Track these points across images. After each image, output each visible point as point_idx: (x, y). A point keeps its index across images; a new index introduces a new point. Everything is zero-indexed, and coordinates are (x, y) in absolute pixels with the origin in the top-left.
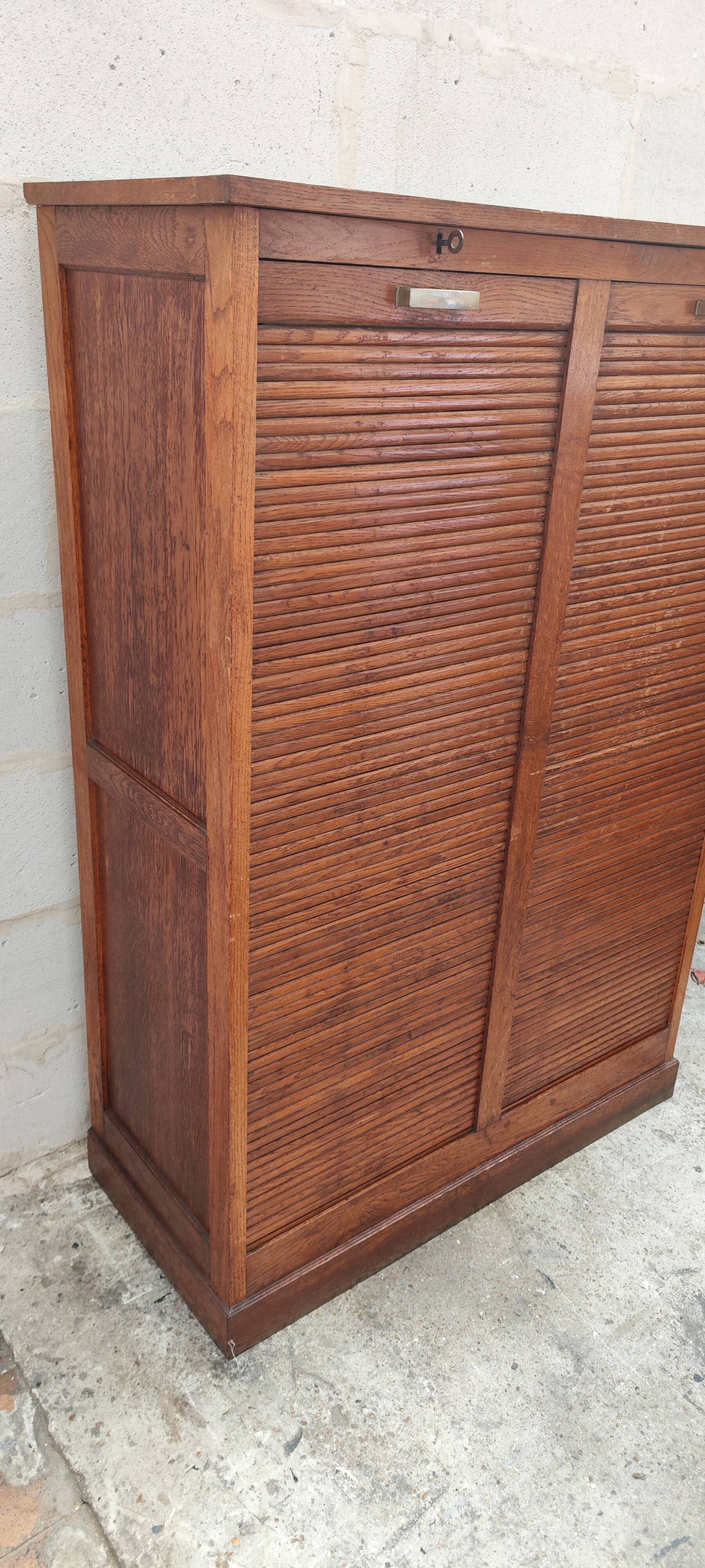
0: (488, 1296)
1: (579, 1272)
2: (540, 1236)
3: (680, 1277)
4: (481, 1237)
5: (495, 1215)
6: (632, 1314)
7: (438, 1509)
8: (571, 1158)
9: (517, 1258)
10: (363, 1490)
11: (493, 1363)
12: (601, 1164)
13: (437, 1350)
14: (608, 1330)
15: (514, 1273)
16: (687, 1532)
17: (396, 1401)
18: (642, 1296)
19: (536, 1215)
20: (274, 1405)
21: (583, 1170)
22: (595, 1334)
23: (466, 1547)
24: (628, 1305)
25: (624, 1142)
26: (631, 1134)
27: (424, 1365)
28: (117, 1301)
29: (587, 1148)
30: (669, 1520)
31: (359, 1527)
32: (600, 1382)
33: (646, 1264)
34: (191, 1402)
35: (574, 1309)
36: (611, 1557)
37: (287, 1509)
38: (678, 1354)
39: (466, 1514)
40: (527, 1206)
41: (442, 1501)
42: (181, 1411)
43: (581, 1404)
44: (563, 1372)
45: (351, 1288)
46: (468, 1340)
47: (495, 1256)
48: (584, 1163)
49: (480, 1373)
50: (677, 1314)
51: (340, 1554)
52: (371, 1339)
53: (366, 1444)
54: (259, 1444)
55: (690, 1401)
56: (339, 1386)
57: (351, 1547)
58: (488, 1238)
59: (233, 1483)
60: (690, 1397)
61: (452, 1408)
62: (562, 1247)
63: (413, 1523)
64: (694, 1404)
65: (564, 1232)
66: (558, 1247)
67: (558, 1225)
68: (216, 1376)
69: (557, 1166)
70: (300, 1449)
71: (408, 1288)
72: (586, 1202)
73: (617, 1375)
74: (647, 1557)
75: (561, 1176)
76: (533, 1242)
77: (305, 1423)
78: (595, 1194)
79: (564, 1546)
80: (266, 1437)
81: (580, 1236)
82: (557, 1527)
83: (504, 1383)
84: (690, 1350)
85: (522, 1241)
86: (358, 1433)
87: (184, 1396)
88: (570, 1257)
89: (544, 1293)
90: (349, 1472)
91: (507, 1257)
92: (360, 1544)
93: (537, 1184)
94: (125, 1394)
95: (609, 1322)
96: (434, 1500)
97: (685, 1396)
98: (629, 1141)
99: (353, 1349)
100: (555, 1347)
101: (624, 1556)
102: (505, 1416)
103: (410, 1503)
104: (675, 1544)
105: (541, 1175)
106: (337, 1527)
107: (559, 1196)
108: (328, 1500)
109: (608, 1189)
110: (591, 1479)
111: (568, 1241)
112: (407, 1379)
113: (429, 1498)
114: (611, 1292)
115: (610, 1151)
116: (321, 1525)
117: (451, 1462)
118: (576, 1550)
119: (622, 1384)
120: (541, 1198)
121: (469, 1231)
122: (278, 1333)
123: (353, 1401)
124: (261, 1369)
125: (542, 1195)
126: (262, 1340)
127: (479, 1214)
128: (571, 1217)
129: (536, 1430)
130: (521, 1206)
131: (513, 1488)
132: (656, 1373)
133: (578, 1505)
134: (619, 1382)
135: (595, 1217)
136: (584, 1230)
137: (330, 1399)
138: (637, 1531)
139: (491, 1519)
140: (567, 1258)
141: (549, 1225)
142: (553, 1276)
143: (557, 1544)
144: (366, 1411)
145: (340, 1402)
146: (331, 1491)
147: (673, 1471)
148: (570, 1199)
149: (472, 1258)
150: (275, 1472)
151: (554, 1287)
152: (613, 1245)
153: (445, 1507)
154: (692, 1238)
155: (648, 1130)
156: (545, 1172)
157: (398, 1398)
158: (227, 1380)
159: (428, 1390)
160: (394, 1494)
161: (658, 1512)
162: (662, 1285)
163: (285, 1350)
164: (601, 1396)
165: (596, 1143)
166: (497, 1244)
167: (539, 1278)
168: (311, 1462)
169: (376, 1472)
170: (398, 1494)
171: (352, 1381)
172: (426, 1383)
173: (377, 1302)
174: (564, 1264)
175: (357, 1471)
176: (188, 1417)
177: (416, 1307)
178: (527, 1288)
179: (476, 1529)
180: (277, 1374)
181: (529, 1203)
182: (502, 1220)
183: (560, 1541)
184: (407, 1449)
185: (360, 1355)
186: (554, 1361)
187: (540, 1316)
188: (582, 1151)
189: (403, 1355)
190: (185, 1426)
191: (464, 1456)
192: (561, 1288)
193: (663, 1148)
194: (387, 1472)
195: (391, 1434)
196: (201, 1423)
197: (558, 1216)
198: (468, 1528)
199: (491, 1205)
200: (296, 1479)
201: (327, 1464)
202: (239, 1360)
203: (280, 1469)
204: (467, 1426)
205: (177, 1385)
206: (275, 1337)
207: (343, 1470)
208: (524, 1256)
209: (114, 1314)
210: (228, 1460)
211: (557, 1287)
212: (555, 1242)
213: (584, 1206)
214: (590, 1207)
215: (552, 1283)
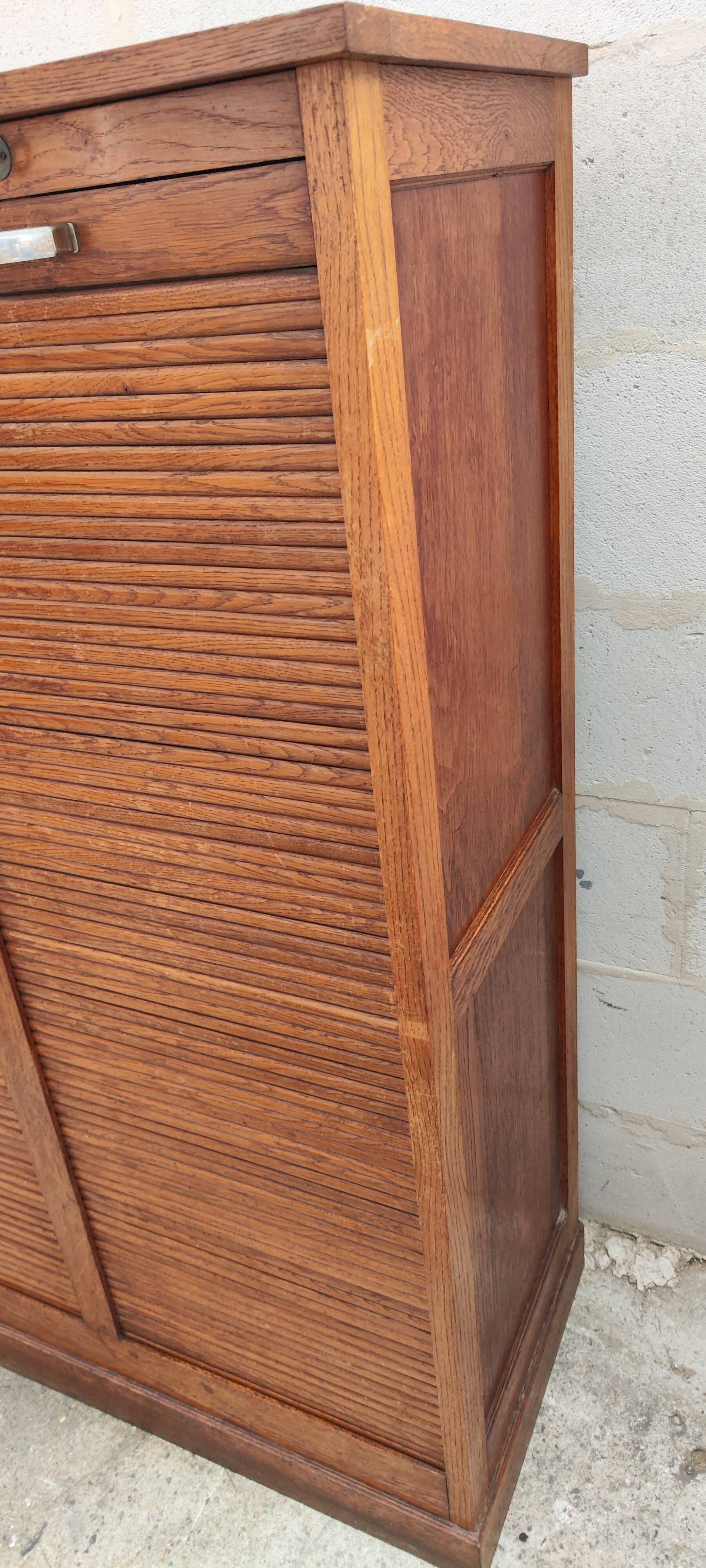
2: (101, 1504)
4: (78, 1440)
5: (119, 1440)
8: (261, 1489)
9: (57, 1492)
12: (270, 1532)
15: (33, 1499)
19: (137, 1486)
21: (246, 1512)
25: (331, 1550)
26: (355, 1552)
29: (292, 1502)
40: (149, 1469)
47: (54, 1468)
48: (261, 1509)
58: (80, 1447)
62: (94, 1539)
65: (119, 1531)
66: (91, 1535)
67: (129, 1520)
69: (238, 1476)
72: (185, 1539)
75: (219, 1489)
76: (88, 1500)
78: (204, 1545)
81: (119, 1554)
85: (87, 1487)
88: (79, 1554)
89: (12, 1545)
91: (56, 1481)
98: (339, 1554)
105: (211, 1464)
107: (180, 1501)
109: (224, 1559)
111: (105, 1542)
115: (303, 1536)
120: (169, 1480)
121: (84, 1423)
125: (175, 1480)
127: (114, 1422)
128: (150, 1529)
130: (146, 1462)
135: (163, 1560)
136: (133, 1554)
140: (76, 1551)
141: (126, 1509)
142: (44, 1544)
148: (183, 1516)
149: (43, 1444)
151: (23, 1554)
156: (218, 1467)
165: (309, 1510)
166: (72, 1462)
167: (33, 1532)
174: (66, 1551)
178: (14, 1522)
181: (156, 1468)
182: (113, 1451)
188: (282, 1498)
192: (24, 1564)
197: (144, 1514)
199: (134, 1429)
208: (63, 1499)
211: (26, 1557)
212: (96, 1528)
213: (176, 1539)
214: (179, 1547)
215: (29, 1550)
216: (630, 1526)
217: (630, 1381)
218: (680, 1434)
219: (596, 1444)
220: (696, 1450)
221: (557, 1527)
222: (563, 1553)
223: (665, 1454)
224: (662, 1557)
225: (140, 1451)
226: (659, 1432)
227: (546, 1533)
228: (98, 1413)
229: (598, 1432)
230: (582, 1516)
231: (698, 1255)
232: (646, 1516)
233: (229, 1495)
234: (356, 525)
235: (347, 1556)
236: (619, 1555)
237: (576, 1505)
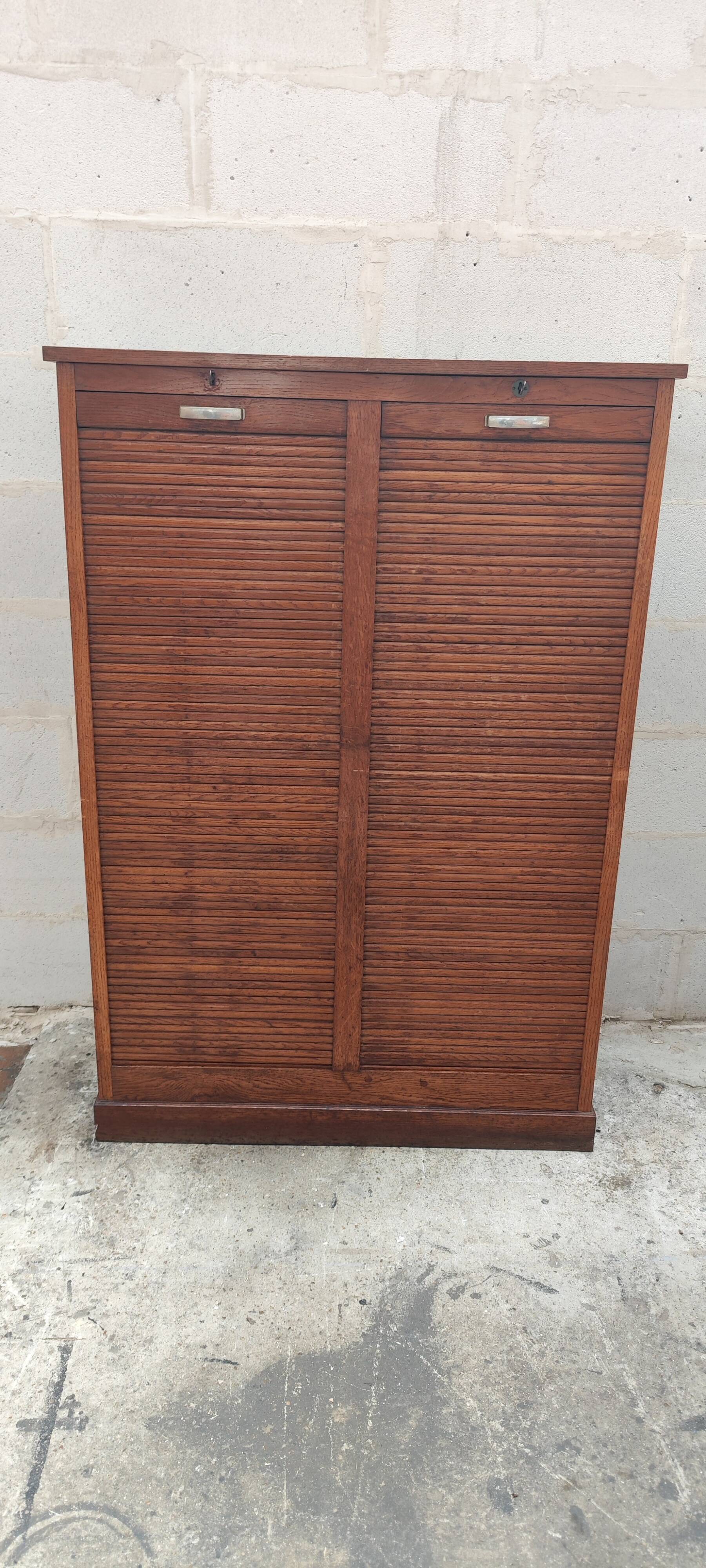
0: (283, 1190)
1: (362, 1209)
2: (362, 1178)
3: (434, 1249)
4: (321, 1160)
5: (348, 1153)
6: (367, 1248)
7: (115, 1263)
8: (449, 1150)
9: (330, 1181)
10: (89, 1232)
11: (239, 1221)
12: (469, 1163)
13: (216, 1198)
14: (338, 1246)
15: (317, 1187)
16: (242, 1362)
17: (159, 1207)
18: (388, 1243)
19: (376, 1167)
20: (94, 1172)
21: (449, 1160)
22: (326, 1243)
23: (107, 1287)
24: (371, 1242)
25: (507, 1160)
26: (520, 1158)
27: (197, 1200)
28: (78, 1088)
29: (471, 1150)
30: (238, 1350)
31: (66, 1246)
32: (293, 1266)
33: (418, 1230)
34: (56, 1149)
35: (332, 1224)
36: (180, 1342)
37: (42, 1218)
38: (368, 1283)
39: (127, 1275)
40: (378, 1159)
41: (123, 1261)
42: (47, 1150)
43: (265, 1269)
44: (276, 1249)
45: (206, 1144)
46: (241, 1203)
47: (317, 1173)
48: (456, 1157)
49: (226, 1221)
50: (399, 1264)
51: (43, 1250)
52: (184, 1173)
53: (117, 1215)
54: (65, 1184)
55: (340, 1310)
56: (137, 1183)
57: (52, 1251)
58: (325, 1162)
59: (32, 1193)
60: (343, 1308)
61: (185, 1227)
62: (370, 1191)
63: (94, 1260)
64: (340, 1312)
65: (382, 1184)
66: (367, 1190)
67: (384, 1179)
68: (82, 1145)
69: (432, 1149)
70: (81, 1198)
71: (240, 1161)
72: (424, 1177)
73: (309, 1269)
74: (200, 1355)
75: (426, 1156)
76: (352, 1179)
77: (98, 1188)
78: (437, 1176)
79: (160, 1320)
80: (71, 1182)
81: (391, 1192)
82: (168, 1311)
83: (234, 1233)
84: (381, 1286)
85: (346, 1175)
86: (120, 1208)
87: (57, 1144)
88: (368, 1198)
89: (322, 1206)
90: (92, 1221)
91: (324, 1178)
92: (58, 1252)
93: (403, 1152)
94: (32, 1130)
95: (345, 1243)
96: (118, 1258)
97: (340, 1305)
98: (512, 1161)
99: (168, 1172)
100: (290, 1235)
101: (187, 1347)
102: (211, 1249)
103: (105, 1251)
104: (226, 1361)
105: (412, 1149)
106: (56, 1239)
107: (409, 1165)
108: (66, 1226)
109: (452, 1178)
110: (219, 1304)
111: (378, 1190)
112: (179, 1201)
113: (116, 1256)
114: (369, 1230)
115: (488, 1159)
116: (49, 1234)
117: (151, 1249)
118: (165, 1326)
119: (307, 1275)
120: (394, 1160)
121: (318, 1153)
122: (138, 1144)
123: (136, 1193)
124: (109, 1153)
126: (125, 1142)
127: (338, 1148)
128: (400, 1179)
129: (220, 1264)
131: (170, 1281)
132: (337, 1284)
133: (195, 1310)
134: (305, 1273)
135: (418, 1188)
136: (399, 1190)
137: (126, 1186)
138: (212, 1342)
139: (137, 1285)
140: (365, 1198)
141: (378, 1176)
142: (341, 1201)
143: (158, 1317)
144: (137, 1201)
145: (128, 1190)
146: (73, 1223)
147: (276, 1332)
148: (414, 1170)
149: (300, 1167)
150: (57, 1200)
151: (333, 1207)
152: (409, 1208)
153: (120, 1265)
154: (478, 1234)
155: (539, 1162)
157: (162, 1206)
158: (85, 1149)
159: (184, 1212)
160: (101, 1243)
161: (237, 1343)
162: (412, 1244)
163: (131, 1153)
164: (284, 1273)
166: (327, 1168)
167: (330, 1198)
168: (80, 1206)
169: (106, 1229)
170: (104, 1245)
171: (147, 1185)
172: (187, 1209)
173: (212, 1158)
174: (358, 1199)
175: (97, 1223)
176: (47, 1155)
177: (231, 1172)
178: (314, 1198)
179: (123, 1284)
180: (113, 1161)
182: (348, 1158)
183: (161, 1317)
184: (135, 1230)
185: (169, 1176)
186: (279, 1241)
187: (302, 1216)
189: (192, 1189)
190: (42, 1157)
191: (161, 1251)
192: (337, 1210)
193: (534, 1177)
194: (111, 1232)
195: (135, 1218)
196: (49, 1160)
197: (391, 1175)
198: (120, 1280)
199: (353, 1147)
200: (63, 1208)
201: (86, 1211)
202: (102, 1144)
203: (62, 1199)
204: (182, 1239)
205: (59, 1138)
206: (134, 1144)
207: (90, 1218)
208: (336, 1183)
209: (69, 1094)
210: (42, 1182)
211: (335, 1208)
212: (368, 1186)
213: (419, 1178)
214: (423, 1181)
215: (335, 1205)
216: (644, 1115)
217: (607, 1069)
218: (644, 1081)
219: (608, 1093)
220: (655, 1085)
221: (611, 1124)
222: (621, 1131)
223: (642, 1089)
224: (665, 1121)
225: (366, 1154)
226: (633, 1083)
227: (608, 1127)
228: (323, 1147)
229: (606, 1089)
230: (620, 1118)
231: (608, 1017)
232: (648, 1110)
233: (434, 1157)
234: (645, 538)
235: (517, 1160)
236: (646, 1125)
237: (614, 1115)
